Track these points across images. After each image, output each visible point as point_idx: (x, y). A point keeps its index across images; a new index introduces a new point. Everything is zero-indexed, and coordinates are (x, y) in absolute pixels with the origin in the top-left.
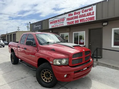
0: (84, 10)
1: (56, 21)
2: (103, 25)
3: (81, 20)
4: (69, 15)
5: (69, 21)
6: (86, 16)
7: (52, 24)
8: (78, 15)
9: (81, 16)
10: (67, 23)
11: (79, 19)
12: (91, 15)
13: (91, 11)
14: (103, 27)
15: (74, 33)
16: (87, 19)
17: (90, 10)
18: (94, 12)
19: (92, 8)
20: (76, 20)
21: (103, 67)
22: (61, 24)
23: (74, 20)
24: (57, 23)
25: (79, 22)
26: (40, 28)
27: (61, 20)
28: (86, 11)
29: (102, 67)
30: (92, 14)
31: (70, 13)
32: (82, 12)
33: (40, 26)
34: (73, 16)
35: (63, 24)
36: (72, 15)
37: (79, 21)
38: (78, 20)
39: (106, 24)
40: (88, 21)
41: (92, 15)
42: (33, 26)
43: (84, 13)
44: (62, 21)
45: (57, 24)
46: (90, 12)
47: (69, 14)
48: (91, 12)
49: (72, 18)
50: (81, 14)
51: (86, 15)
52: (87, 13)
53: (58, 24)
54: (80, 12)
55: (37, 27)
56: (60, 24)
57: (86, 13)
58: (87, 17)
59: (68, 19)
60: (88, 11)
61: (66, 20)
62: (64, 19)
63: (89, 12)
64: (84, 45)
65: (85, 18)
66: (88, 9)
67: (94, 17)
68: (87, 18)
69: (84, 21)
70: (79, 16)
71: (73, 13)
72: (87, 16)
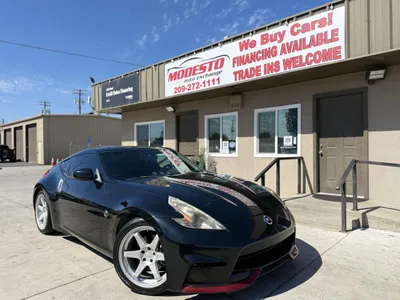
0: (298, 25)
1: (193, 71)
2: (371, 77)
3: (287, 63)
4: (243, 46)
5: (243, 67)
6: (306, 47)
7: (177, 81)
8: (275, 43)
9: (289, 49)
10: (235, 73)
11: (280, 58)
12: (326, 41)
13: (328, 29)
14: (367, 85)
15: (257, 111)
16: (310, 59)
17: (322, 23)
18: (337, 30)
19: (330, 15)
20: (271, 60)
21: (382, 231)
22: (211, 78)
23: (262, 63)
24: (196, 76)
25: (282, 70)
26: (130, 97)
27: (211, 63)
28: (306, 28)
29: (378, 231)
30: (329, 37)
31: (246, 39)
32: (293, 33)
33: (131, 89)
34: (255, 50)
35: (218, 79)
36: (253, 44)
37: (281, 65)
38: (278, 63)
39: (381, 76)
40: (314, 65)
41: (331, 41)
42: (104, 92)
43: (301, 36)
44: (216, 68)
45: (196, 81)
46: (323, 30)
47: (242, 40)
48: (326, 33)
49: (254, 57)
50: (288, 38)
51: (307, 43)
52: (312, 37)
53: (201, 81)
54: (284, 32)
55: (117, 93)
56: (206, 79)
57: (307, 36)
58: (313, 50)
59: (239, 61)
60: (313, 28)
61: (228, 63)
62: (223, 60)
63: (318, 30)
64: (298, 155)
65: (304, 53)
66: (314, 23)
67: (340, 47)
68: (310, 55)
69: (302, 64)
70: (279, 46)
71: (257, 37)
72: (309, 46)
